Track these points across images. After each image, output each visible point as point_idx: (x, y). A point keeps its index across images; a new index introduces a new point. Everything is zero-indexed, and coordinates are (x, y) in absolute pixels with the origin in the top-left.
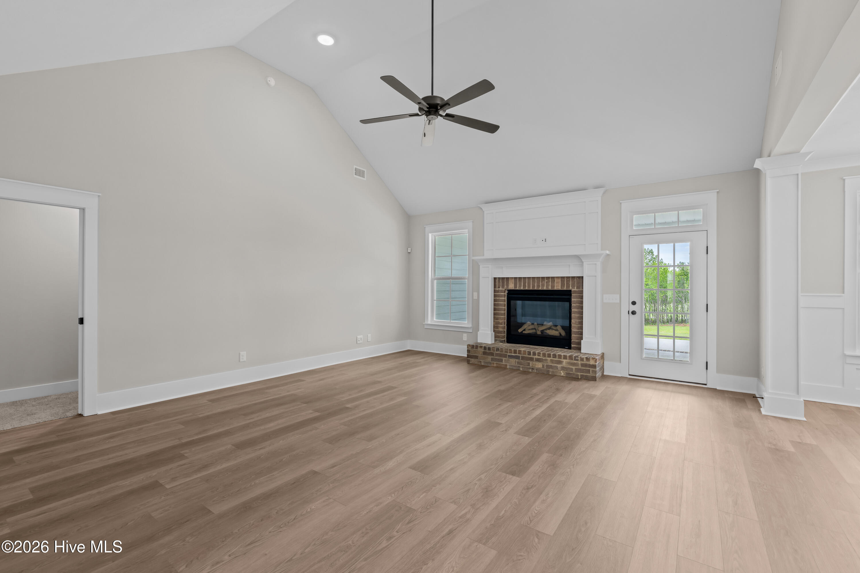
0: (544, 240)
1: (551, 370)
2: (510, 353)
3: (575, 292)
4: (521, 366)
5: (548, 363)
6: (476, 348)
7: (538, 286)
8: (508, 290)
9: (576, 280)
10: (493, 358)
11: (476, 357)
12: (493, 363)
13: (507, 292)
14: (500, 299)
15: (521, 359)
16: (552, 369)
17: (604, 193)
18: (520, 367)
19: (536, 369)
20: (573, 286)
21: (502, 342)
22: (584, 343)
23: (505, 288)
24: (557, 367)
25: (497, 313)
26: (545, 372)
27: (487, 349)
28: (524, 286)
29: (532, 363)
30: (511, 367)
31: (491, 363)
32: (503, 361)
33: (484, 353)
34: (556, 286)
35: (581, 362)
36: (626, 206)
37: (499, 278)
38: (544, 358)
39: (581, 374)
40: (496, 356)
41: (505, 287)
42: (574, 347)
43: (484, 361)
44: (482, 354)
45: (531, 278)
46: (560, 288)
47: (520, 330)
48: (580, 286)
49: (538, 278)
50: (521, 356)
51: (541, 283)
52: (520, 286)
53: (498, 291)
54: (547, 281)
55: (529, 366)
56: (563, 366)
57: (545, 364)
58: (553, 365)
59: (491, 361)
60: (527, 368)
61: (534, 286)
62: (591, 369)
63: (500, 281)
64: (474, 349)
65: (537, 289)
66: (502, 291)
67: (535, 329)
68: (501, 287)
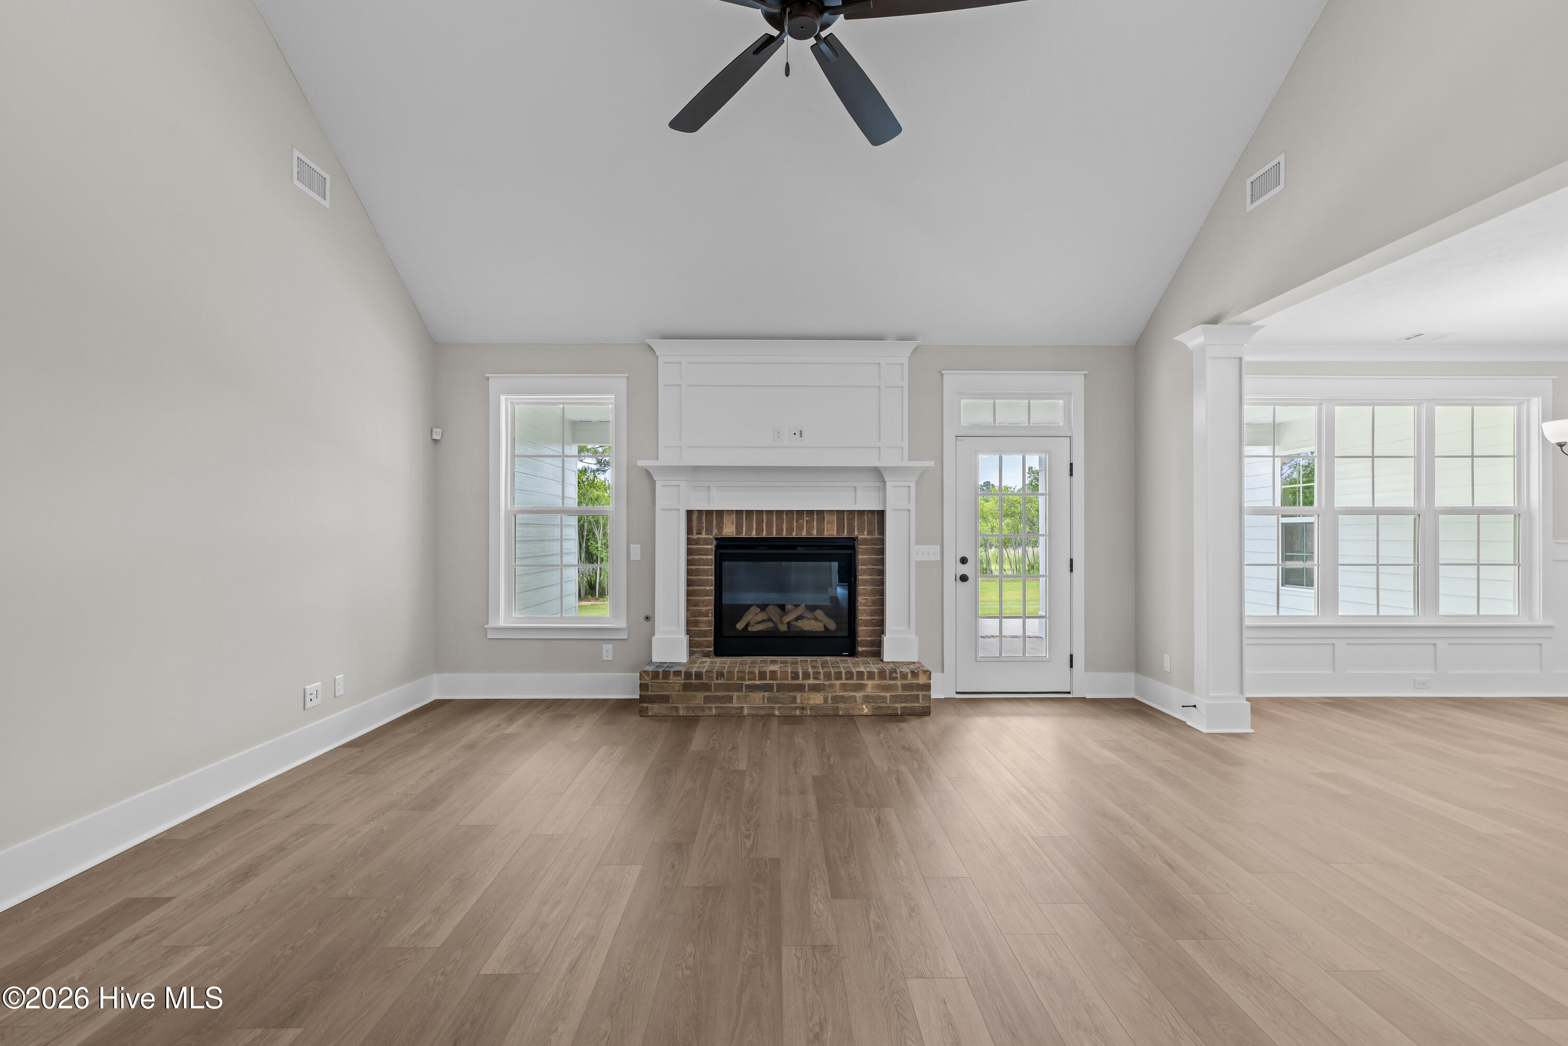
0: (798, 434)
1: (842, 705)
2: (749, 680)
3: (864, 540)
4: (777, 706)
5: (835, 692)
6: (663, 678)
7: (790, 529)
8: (716, 539)
9: (866, 517)
10: (708, 696)
11: (665, 699)
12: (710, 708)
13: (715, 543)
14: (702, 559)
15: (777, 689)
16: (844, 702)
17: (915, 351)
18: (774, 708)
19: (811, 709)
20: (861, 530)
21: (707, 655)
22: (887, 640)
23: (714, 534)
24: (854, 697)
25: (694, 591)
26: (830, 713)
27: (694, 678)
28: (759, 529)
29: (802, 696)
30: (753, 712)
31: (703, 709)
32: (734, 700)
33: (686, 687)
34: (827, 531)
35: (902, 682)
36: (952, 380)
37: (699, 511)
39: (903, 705)
40: (716, 690)
41: (715, 531)
42: (864, 651)
43: (684, 705)
44: (679, 691)
45: (775, 513)
46: (835, 534)
47: (740, 626)
48: (875, 529)
49: (790, 513)
50: (777, 684)
51: (795, 524)
52: (750, 528)
53: (697, 542)
54: (807, 518)
55: (796, 703)
56: (866, 694)
57: (830, 695)
58: (845, 694)
59: (705, 703)
60: (791, 708)
61: (780, 530)
62: (921, 693)
63: (702, 519)
64: (659, 679)
65: (786, 535)
66: (706, 542)
67: (770, 620)
68: (704, 532)
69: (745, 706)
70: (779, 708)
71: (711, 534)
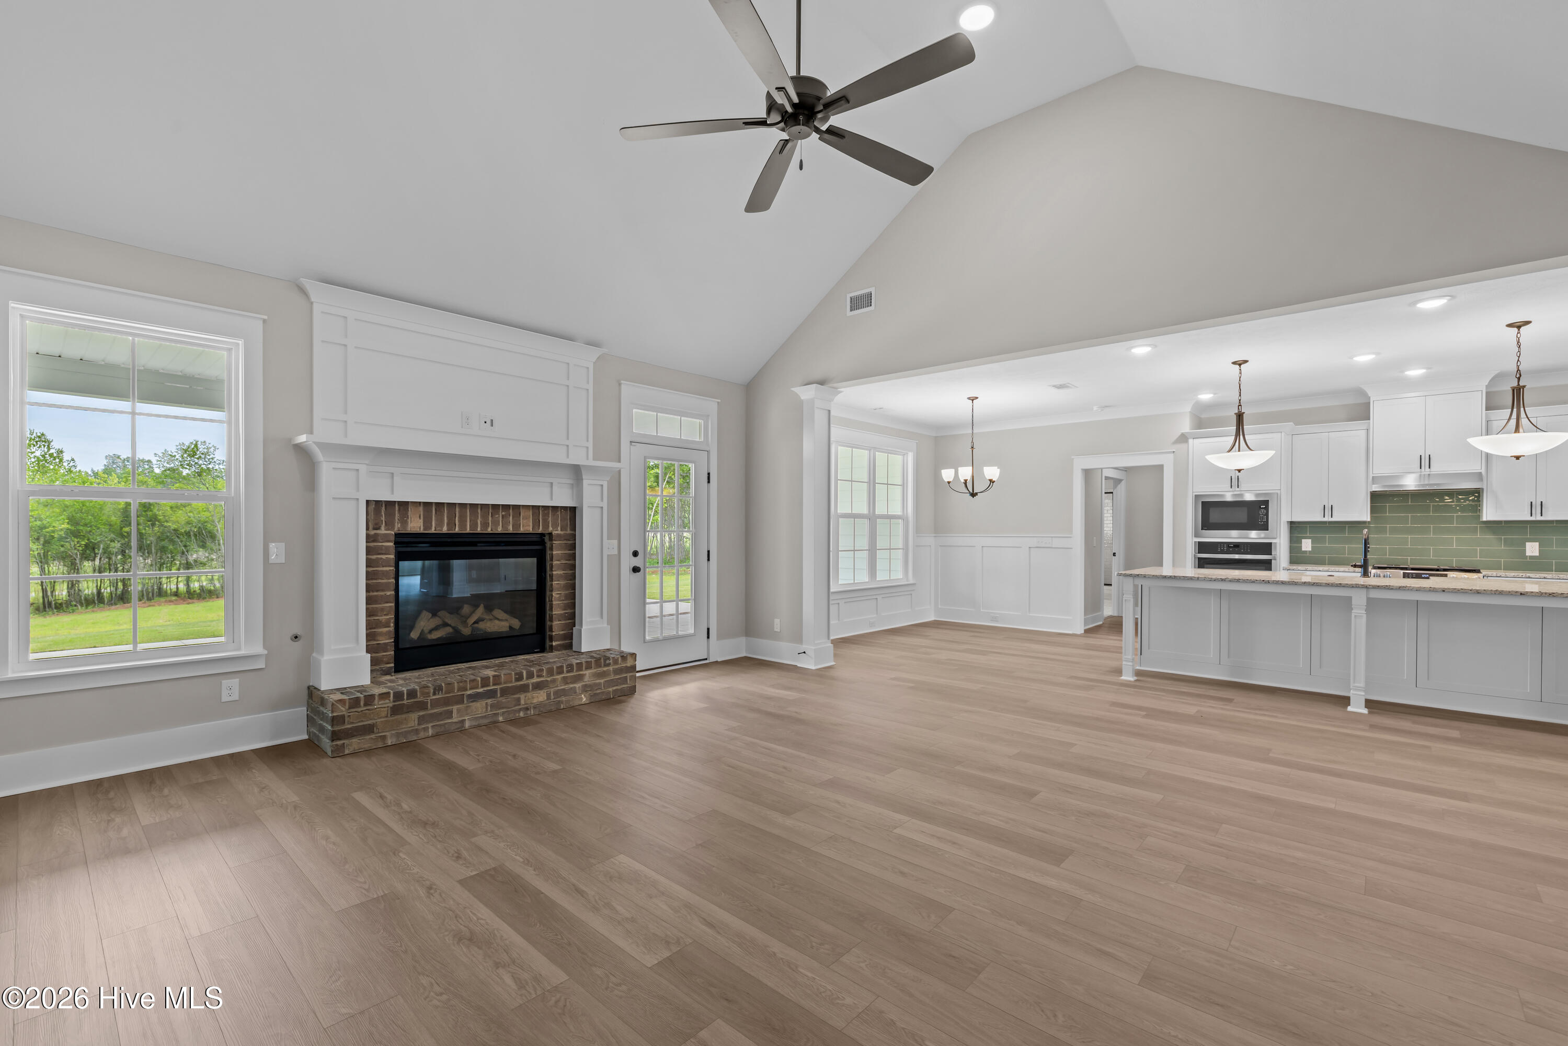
0: (489, 422)
1: (563, 699)
2: (471, 689)
3: (558, 535)
4: (500, 711)
5: (557, 687)
6: (365, 705)
7: (485, 525)
8: (396, 534)
9: (559, 513)
10: (423, 716)
11: (369, 729)
12: (426, 729)
13: (396, 539)
14: (381, 558)
15: (501, 693)
16: (565, 695)
17: (599, 357)
18: (497, 714)
19: (535, 708)
20: (555, 526)
21: (386, 673)
22: (586, 633)
23: (396, 529)
24: (573, 690)
26: (552, 708)
27: (405, 697)
28: (451, 524)
29: (525, 697)
30: (475, 723)
31: (417, 731)
32: (455, 714)
33: (395, 710)
34: (523, 526)
35: (614, 667)
36: (627, 390)
37: (384, 502)
38: (549, 679)
39: (614, 688)
40: (433, 707)
41: (397, 525)
43: (393, 732)
44: (387, 717)
45: (468, 507)
46: (531, 530)
47: (414, 635)
48: (567, 525)
49: (484, 507)
50: (501, 689)
51: (490, 518)
53: (377, 538)
54: (503, 513)
55: (520, 705)
56: (584, 683)
57: (552, 690)
58: (566, 687)
59: (419, 724)
60: (515, 711)
61: (474, 525)
62: (629, 675)
63: (380, 512)
64: (360, 707)
65: (481, 530)
66: (386, 538)
67: (448, 624)
68: (383, 527)
69: (466, 718)
70: (504, 713)
71: (393, 529)
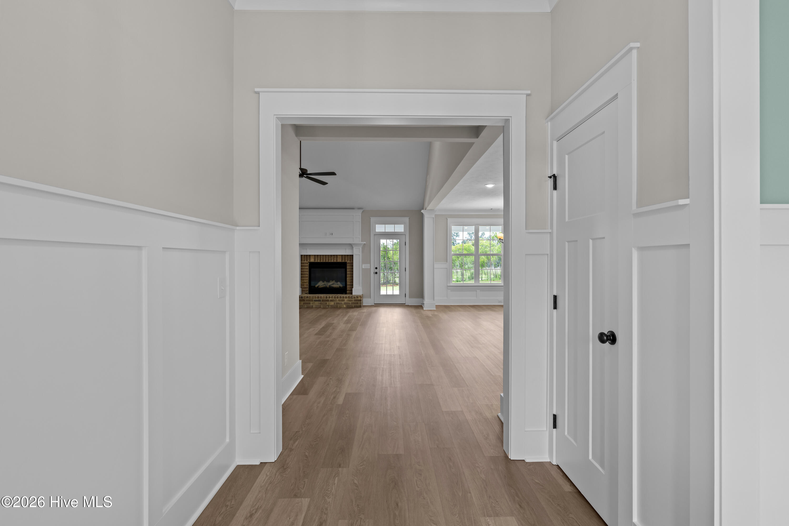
0: (331, 234)
1: (339, 305)
2: (315, 298)
3: (349, 263)
4: (322, 305)
5: (337, 301)
7: (329, 260)
8: (309, 262)
9: (348, 257)
12: (305, 306)
13: (309, 263)
14: (305, 268)
17: (363, 211)
18: (321, 306)
19: (331, 306)
20: (348, 260)
21: (306, 293)
22: (354, 289)
24: (342, 303)
25: (303, 276)
26: (335, 307)
28: (320, 260)
29: (329, 303)
30: (316, 307)
31: (303, 306)
32: (311, 304)
34: (339, 260)
35: (354, 299)
36: (373, 219)
37: (304, 255)
38: (335, 299)
39: (355, 305)
40: (306, 301)
41: (308, 260)
42: (348, 292)
45: (324, 256)
46: (341, 261)
47: (316, 286)
48: (351, 260)
49: (328, 255)
50: (322, 300)
52: (318, 260)
53: (304, 263)
54: (333, 257)
55: (327, 304)
56: (345, 302)
57: (335, 302)
58: (340, 302)
59: (303, 304)
60: (326, 306)
61: (326, 260)
62: (359, 302)
63: (305, 257)
66: (306, 263)
67: (325, 285)
68: (305, 261)
69: (314, 305)
70: (322, 306)
71: (307, 261)
